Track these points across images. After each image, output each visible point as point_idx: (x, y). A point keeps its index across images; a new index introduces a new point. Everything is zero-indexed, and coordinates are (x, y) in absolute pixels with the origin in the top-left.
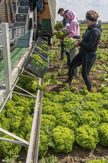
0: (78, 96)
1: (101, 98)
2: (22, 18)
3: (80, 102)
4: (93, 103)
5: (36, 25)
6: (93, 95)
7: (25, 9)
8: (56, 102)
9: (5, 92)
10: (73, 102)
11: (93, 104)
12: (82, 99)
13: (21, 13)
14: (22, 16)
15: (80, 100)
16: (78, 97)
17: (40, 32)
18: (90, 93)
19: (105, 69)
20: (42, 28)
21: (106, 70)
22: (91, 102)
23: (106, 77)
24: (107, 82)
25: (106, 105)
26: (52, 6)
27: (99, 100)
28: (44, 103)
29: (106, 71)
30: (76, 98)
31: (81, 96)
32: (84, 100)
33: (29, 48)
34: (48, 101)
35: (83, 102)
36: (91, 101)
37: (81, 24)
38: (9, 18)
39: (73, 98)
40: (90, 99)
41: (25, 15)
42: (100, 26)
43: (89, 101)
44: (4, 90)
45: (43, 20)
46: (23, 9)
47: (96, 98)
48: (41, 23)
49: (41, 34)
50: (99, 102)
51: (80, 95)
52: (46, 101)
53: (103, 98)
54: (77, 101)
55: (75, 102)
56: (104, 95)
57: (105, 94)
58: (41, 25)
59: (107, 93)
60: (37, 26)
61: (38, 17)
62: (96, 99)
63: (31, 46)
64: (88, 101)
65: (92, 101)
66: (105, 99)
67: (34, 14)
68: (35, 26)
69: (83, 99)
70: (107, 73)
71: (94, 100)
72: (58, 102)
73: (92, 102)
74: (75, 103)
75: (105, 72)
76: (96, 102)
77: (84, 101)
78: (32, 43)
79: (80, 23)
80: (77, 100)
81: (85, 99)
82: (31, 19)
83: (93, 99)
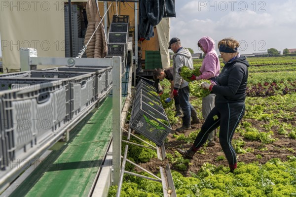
0: (191, 180)
1: (231, 183)
2: (115, 49)
3: (193, 191)
4: (217, 192)
5: (137, 61)
6: (217, 178)
7: (120, 36)
8: (150, 191)
9: (112, 170)
10: (180, 190)
11: (217, 194)
12: (196, 185)
13: (113, 42)
14: (116, 47)
15: (193, 188)
16: (189, 181)
17: (142, 71)
18: (212, 174)
19: (240, 131)
20: (146, 65)
21: (241, 133)
22: (212, 191)
23: (241, 146)
24: (243, 154)
25: (240, 195)
26: (162, 31)
27: (227, 188)
28: (128, 193)
29: (241, 135)
30: (186, 183)
31: (195, 180)
32: (201, 187)
33: (128, 97)
34: (135, 188)
35: (198, 191)
36: (212, 189)
37: (200, 58)
38: (97, 48)
39: (181, 182)
40: (211, 185)
41: (120, 45)
42: (245, 59)
43: (210, 188)
44: (111, 167)
45: (148, 53)
46: (116, 37)
47: (222, 183)
48: (143, 58)
49: (144, 75)
50: (228, 191)
51: (193, 179)
52: (133, 188)
53: (234, 183)
54: (188, 188)
55: (184, 190)
56: (236, 178)
57: (239, 176)
58: (144, 60)
59: (241, 175)
60: (138, 63)
61: (139, 49)
62: (221, 185)
63: (130, 95)
64: (208, 189)
65: (215, 188)
66: (238, 185)
67: (134, 44)
68: (134, 63)
69: (198, 185)
70: (243, 139)
71: (218, 187)
72: (155, 190)
73: (214, 191)
74: (184, 193)
75: (239, 137)
76: (223, 191)
77: (200, 189)
78: (132, 89)
79: (198, 57)
80: (187, 186)
81: (202, 185)
82: (129, 52)
83: (216, 185)
